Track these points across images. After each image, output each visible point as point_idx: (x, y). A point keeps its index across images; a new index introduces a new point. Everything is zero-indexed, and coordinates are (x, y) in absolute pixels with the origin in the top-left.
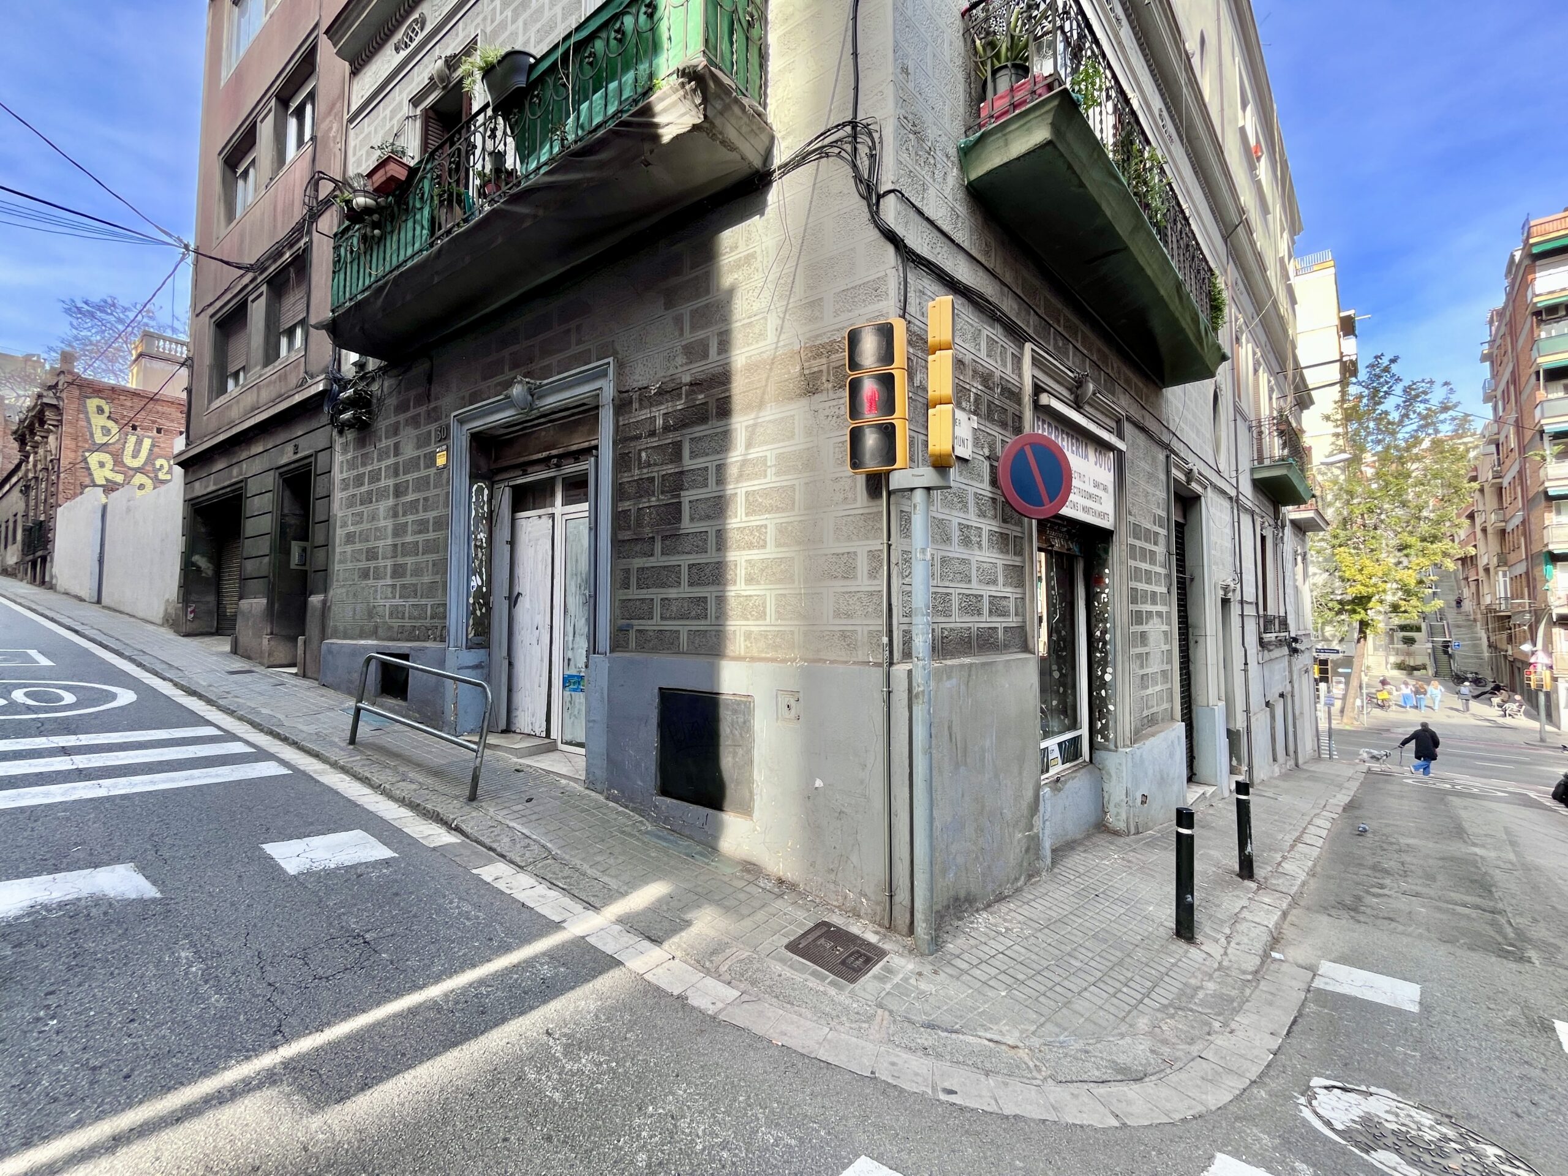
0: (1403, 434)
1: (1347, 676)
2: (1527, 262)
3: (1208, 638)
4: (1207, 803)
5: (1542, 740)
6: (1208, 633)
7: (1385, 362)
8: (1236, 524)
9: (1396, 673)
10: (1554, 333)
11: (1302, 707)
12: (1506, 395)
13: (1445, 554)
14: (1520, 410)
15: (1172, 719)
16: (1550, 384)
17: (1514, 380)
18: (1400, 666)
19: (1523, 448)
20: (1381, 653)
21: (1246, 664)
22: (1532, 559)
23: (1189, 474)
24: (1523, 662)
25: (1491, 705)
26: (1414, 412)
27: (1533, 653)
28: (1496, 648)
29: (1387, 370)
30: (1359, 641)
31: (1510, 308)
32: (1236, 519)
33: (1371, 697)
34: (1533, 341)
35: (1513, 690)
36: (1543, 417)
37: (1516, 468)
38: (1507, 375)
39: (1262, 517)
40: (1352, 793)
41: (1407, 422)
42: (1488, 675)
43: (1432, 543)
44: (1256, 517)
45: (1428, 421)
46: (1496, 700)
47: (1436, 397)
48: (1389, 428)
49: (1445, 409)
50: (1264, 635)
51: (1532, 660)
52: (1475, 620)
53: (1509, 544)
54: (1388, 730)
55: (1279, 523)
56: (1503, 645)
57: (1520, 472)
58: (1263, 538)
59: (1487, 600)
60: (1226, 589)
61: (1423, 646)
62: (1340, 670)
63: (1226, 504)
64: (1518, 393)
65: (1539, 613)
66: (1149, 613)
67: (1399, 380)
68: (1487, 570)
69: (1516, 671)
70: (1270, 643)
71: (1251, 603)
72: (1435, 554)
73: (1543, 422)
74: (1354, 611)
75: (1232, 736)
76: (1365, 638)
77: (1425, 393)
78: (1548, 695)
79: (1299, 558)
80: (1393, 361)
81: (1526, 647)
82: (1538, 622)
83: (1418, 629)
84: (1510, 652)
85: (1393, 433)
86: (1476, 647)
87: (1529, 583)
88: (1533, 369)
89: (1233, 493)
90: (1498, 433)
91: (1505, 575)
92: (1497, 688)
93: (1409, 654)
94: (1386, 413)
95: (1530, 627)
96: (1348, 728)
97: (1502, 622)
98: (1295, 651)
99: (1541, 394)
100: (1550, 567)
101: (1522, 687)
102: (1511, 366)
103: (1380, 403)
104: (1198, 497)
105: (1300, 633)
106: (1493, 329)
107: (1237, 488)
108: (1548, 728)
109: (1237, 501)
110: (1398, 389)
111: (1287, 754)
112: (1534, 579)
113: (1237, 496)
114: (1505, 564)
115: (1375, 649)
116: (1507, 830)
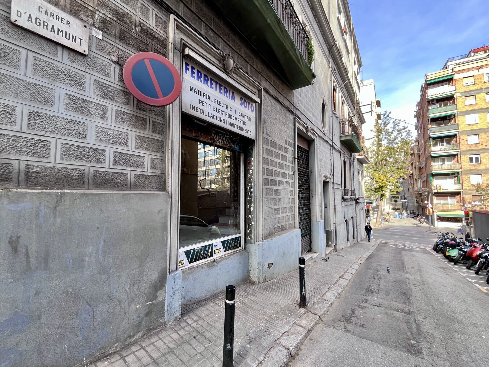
0: (393, 136)
1: (377, 211)
2: (426, 86)
3: (317, 195)
4: (313, 261)
5: (430, 230)
6: (317, 193)
7: (387, 113)
8: (332, 154)
9: (392, 211)
10: (433, 108)
11: (360, 222)
12: (421, 127)
13: (404, 173)
14: (424, 131)
15: (295, 227)
16: (432, 123)
17: (423, 122)
18: (393, 209)
19: (425, 142)
20: (388, 205)
21: (335, 206)
22: (427, 176)
23: (307, 128)
24: (425, 207)
25: (417, 220)
26: (396, 129)
27: (428, 204)
28: (418, 203)
29: (388, 116)
30: (380, 201)
31: (422, 101)
32: (332, 153)
33: (384, 219)
34: (428, 110)
35: (423, 216)
36: (430, 133)
37: (423, 149)
38: (421, 121)
39: (345, 155)
40: (372, 252)
41: (394, 132)
42: (416, 211)
43: (400, 170)
44: (341, 154)
45: (399, 132)
46: (418, 218)
47: (402, 125)
48: (389, 134)
49: (405, 128)
50: (344, 196)
51: (428, 206)
52: (413, 195)
53: (421, 172)
54: (389, 228)
55: (352, 158)
56: (420, 202)
57: (424, 150)
58: (345, 163)
59: (416, 188)
60: (326, 177)
61: (399, 202)
62: (375, 210)
63: (328, 146)
64: (424, 126)
65: (429, 192)
66: (282, 182)
67: (391, 119)
68: (416, 180)
69: (423, 209)
70: (347, 199)
71: (339, 184)
72: (401, 173)
73: (430, 134)
74: (379, 191)
75: (328, 234)
76: (382, 200)
77: (399, 123)
78: (431, 216)
79: (360, 172)
80: (390, 113)
81: (426, 202)
82: (429, 195)
83: (398, 198)
84: (422, 204)
85: (390, 135)
86: (413, 203)
87: (427, 183)
88: (427, 119)
89: (331, 143)
90: (419, 139)
91: (420, 181)
92: (418, 215)
93: (396, 205)
94: (388, 129)
95: (427, 196)
96: (377, 228)
97: (420, 195)
98: (357, 203)
99: (430, 126)
100: (432, 178)
101: (425, 214)
102: (422, 118)
103: (386, 126)
104: (314, 140)
105: (360, 197)
106: (418, 107)
107: (332, 141)
108: (432, 227)
109: (332, 146)
110: (391, 122)
111: (354, 238)
112: (428, 182)
113: (333, 144)
114: (421, 178)
115: (387, 204)
116: (419, 265)
